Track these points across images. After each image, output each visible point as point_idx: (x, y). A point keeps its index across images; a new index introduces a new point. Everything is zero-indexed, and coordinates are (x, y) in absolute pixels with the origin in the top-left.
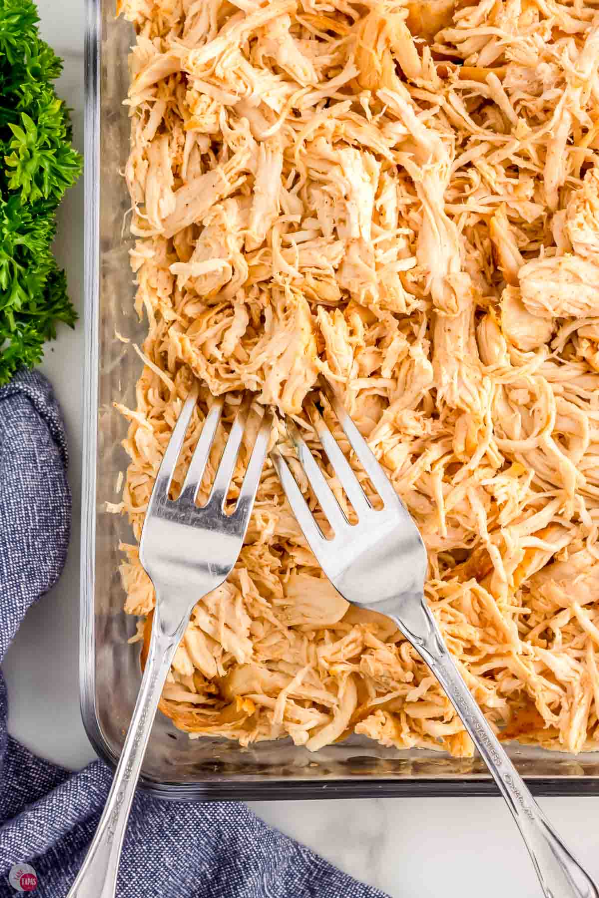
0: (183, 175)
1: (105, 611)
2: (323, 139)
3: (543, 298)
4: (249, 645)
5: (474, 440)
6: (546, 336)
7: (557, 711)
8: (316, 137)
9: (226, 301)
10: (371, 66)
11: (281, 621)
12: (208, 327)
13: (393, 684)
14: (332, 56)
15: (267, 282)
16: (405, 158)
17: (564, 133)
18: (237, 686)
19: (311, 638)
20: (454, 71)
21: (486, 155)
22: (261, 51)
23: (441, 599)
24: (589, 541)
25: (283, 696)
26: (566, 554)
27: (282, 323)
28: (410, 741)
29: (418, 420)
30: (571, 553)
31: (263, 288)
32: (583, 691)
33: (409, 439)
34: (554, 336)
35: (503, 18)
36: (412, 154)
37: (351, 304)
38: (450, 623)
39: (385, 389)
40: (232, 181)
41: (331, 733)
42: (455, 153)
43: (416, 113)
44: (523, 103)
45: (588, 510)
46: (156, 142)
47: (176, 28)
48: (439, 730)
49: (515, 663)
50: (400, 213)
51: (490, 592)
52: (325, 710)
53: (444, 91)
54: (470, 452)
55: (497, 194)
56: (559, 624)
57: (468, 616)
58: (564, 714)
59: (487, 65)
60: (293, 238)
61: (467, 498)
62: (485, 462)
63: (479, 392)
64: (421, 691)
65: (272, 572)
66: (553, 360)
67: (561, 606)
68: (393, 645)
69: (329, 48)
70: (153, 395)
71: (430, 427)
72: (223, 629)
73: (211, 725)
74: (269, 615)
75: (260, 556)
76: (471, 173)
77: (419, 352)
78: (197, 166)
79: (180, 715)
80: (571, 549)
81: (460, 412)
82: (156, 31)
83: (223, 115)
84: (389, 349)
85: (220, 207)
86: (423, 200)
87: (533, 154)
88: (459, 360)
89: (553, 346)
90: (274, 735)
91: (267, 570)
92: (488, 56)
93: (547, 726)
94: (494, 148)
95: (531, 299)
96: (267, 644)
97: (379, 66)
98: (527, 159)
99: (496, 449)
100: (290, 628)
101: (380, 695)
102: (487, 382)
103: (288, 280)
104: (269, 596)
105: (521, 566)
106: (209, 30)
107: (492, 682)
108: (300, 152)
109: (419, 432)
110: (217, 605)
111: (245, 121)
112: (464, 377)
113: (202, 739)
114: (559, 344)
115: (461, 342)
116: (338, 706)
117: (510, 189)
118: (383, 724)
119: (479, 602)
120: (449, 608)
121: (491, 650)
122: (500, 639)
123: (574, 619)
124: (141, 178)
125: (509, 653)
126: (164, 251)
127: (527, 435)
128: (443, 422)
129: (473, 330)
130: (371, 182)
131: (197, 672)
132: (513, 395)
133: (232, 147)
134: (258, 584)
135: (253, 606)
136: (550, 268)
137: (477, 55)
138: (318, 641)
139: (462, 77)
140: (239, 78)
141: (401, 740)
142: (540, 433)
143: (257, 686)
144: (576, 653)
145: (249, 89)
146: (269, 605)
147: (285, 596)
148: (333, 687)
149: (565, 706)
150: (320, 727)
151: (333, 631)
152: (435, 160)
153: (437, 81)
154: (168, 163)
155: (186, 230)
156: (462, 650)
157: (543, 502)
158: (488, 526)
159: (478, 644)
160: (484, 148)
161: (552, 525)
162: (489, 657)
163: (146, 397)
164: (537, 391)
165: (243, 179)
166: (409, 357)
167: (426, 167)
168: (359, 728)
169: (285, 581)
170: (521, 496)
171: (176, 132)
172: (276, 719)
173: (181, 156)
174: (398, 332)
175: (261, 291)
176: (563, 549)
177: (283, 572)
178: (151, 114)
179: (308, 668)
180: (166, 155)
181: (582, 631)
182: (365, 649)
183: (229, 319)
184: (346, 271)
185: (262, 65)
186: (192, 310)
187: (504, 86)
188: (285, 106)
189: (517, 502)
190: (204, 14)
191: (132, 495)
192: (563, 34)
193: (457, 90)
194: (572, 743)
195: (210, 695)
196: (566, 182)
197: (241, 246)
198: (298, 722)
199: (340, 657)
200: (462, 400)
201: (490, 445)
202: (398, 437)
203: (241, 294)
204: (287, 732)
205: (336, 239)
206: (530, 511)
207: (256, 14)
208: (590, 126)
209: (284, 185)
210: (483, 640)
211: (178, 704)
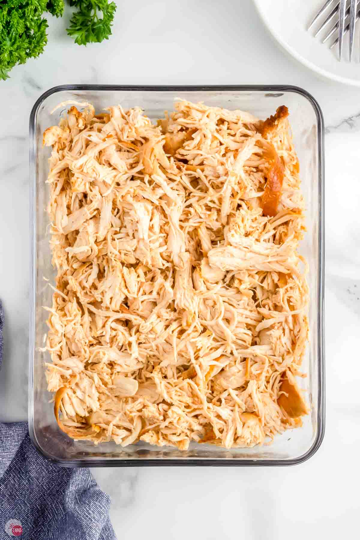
0: (72, 209)
1: (39, 390)
2: (129, 195)
3: (218, 264)
4: (98, 404)
5: (190, 321)
6: (222, 277)
7: (221, 432)
8: (126, 194)
9: (90, 262)
10: (149, 166)
11: (111, 394)
12: (83, 274)
13: (155, 421)
14: (134, 159)
15: (106, 255)
16: (163, 203)
17: (229, 194)
18: (93, 420)
19: (124, 401)
20: (183, 167)
21: (198, 201)
22: (104, 158)
23: (175, 386)
24: (237, 362)
25: (111, 425)
26: (228, 367)
27: (111, 273)
28: (162, 443)
29: (167, 313)
30: (230, 367)
31: (104, 257)
32: (233, 423)
33: (164, 320)
34: (225, 276)
35: (203, 146)
36: (166, 202)
37: (140, 264)
38: (179, 396)
39: (155, 299)
40: (91, 213)
41: (131, 440)
42: (185, 200)
43: (168, 184)
44: (212, 181)
45: (237, 349)
46: (60, 196)
47: (69, 146)
48: (175, 439)
49: (205, 412)
50: (161, 226)
51: (196, 384)
52: (129, 430)
53: (180, 175)
54: (189, 325)
55: (202, 218)
56: (224, 396)
57: (187, 393)
58: (224, 433)
59: (197, 164)
60: (116, 237)
61: (186, 346)
62: (195, 330)
63: (192, 302)
64: (166, 423)
65: (107, 374)
66: (224, 287)
67: (226, 388)
68: (156, 405)
69: (132, 155)
70: (60, 300)
71: (173, 315)
72: (87, 397)
73: (82, 436)
74: (107, 392)
75: (102, 368)
76: (191, 209)
77: (168, 284)
78: (77, 205)
79: (70, 431)
80: (230, 366)
81: (184, 310)
82: (60, 147)
83: (88, 185)
84: (156, 282)
85: (86, 224)
86: (170, 221)
87: (217, 201)
88: (184, 288)
89: (225, 280)
90: (108, 440)
91: (105, 374)
92: (197, 161)
93: (217, 438)
94: (201, 198)
95: (213, 264)
96: (106, 403)
97: (152, 166)
98: (214, 203)
99: (200, 324)
100: (115, 396)
101: (150, 425)
102: (195, 298)
103: (114, 256)
104: (105, 384)
105: (209, 373)
106: (82, 148)
107: (197, 420)
108: (120, 201)
109: (168, 318)
110: (85, 388)
111: (97, 187)
112: (186, 296)
113: (80, 441)
114: (227, 280)
115: (186, 281)
116: (134, 429)
117: (207, 216)
118: (152, 436)
119: (191, 387)
120: (179, 390)
121: (196, 407)
122: (199, 402)
123: (229, 395)
124: (54, 210)
125: (202, 409)
126: (64, 240)
127: (213, 318)
128: (178, 313)
129: (191, 275)
130: (148, 215)
131: (77, 414)
132: (207, 302)
133: (92, 199)
134: (102, 379)
135: (99, 388)
136: (221, 252)
137: (193, 160)
138: (126, 402)
139: (187, 170)
140: (94, 171)
141: (159, 443)
142: (217, 318)
143: (101, 420)
144: (231, 408)
145: (98, 176)
146: (106, 388)
147: (113, 384)
148: (131, 421)
149: (225, 430)
150: (127, 437)
151: (133, 398)
152: (176, 204)
153: (177, 171)
154: (65, 205)
155: (73, 232)
156: (183, 407)
157: (218, 346)
158: (195, 357)
159: (191, 404)
160: (196, 199)
161: (222, 355)
162: (195, 410)
163: (56, 301)
164: (216, 301)
165: (96, 212)
166: (164, 286)
167: (172, 208)
168: (142, 438)
169: (112, 378)
170: (209, 344)
171: (68, 191)
172: (108, 434)
173: (71, 201)
174: (160, 275)
175: (104, 259)
176: (226, 366)
177: (112, 374)
178: (58, 184)
179: (122, 413)
180: (64, 201)
181: (233, 399)
182: (144, 407)
183: (91, 270)
184: (138, 252)
185: (104, 163)
186: (75, 266)
187: (204, 174)
188: (113, 182)
189: (206, 348)
190: (80, 141)
191: (51, 343)
192: (230, 150)
193: (185, 175)
194: (227, 445)
195: (83, 423)
196: (230, 213)
197: (95, 240)
198: (118, 435)
199: (134, 410)
200: (185, 305)
201: (197, 323)
202: (159, 319)
203: (95, 260)
204: (113, 439)
205: (134, 238)
206: (213, 350)
207: (101, 144)
208: (239, 192)
209: (113, 214)
210: (193, 403)
211: (70, 427)
